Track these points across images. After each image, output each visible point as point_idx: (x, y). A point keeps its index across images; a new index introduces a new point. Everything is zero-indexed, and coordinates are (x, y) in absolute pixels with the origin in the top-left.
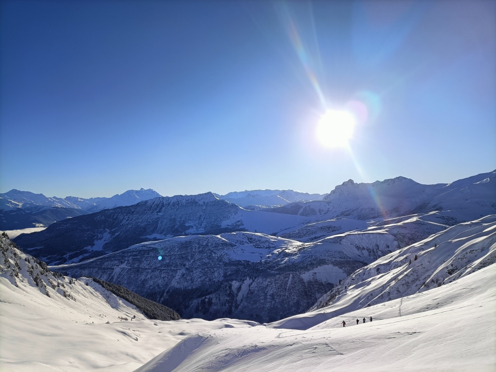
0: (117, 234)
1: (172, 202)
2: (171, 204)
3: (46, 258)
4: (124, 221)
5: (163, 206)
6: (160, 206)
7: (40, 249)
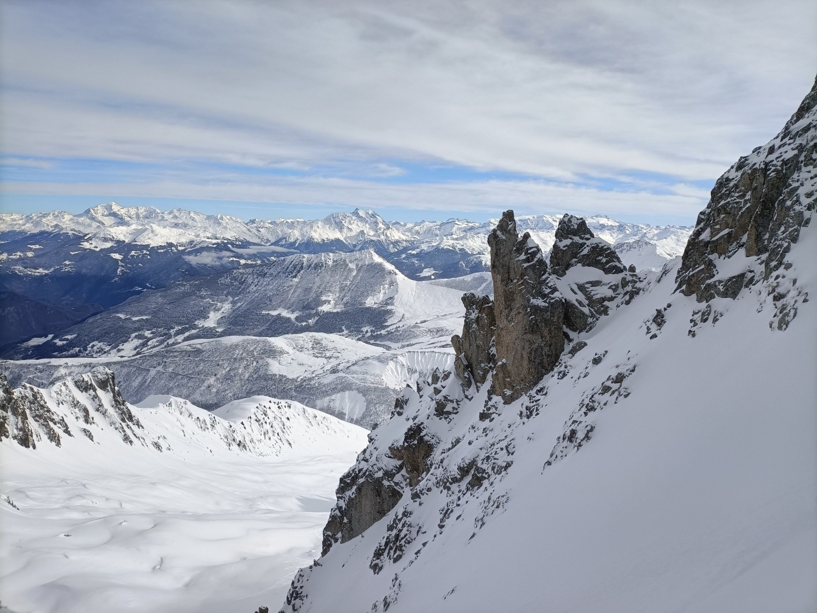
0: (239, 304)
1: (314, 263)
2: (312, 266)
3: (150, 332)
4: (253, 286)
5: (302, 268)
6: (298, 268)
7: (146, 319)
